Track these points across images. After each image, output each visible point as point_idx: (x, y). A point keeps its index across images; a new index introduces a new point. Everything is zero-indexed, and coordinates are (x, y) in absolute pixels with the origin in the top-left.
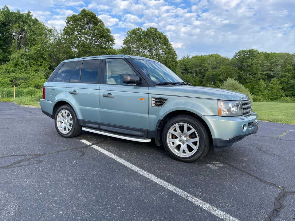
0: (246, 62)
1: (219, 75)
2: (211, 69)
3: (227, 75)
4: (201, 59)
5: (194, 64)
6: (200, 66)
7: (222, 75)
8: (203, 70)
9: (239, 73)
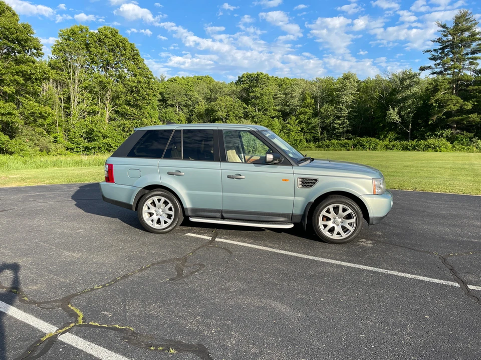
0: (254, 92)
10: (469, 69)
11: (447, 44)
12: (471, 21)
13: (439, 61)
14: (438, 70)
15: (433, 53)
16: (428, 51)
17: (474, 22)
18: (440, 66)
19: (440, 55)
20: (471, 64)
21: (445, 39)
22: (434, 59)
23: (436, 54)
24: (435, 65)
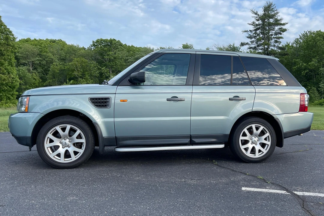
0: (108, 55)
1: (73, 71)
2: (57, 61)
3: (83, 70)
4: (40, 46)
5: (28, 52)
6: (40, 55)
7: (78, 70)
8: (44, 62)
9: (99, 69)
10: (274, 46)
11: (258, 27)
12: (274, 11)
13: (253, 39)
14: (253, 46)
15: (249, 33)
16: (246, 31)
17: (276, 12)
18: (254, 43)
19: (254, 35)
20: (276, 42)
21: (257, 23)
22: (250, 37)
23: (252, 34)
24: (251, 42)
